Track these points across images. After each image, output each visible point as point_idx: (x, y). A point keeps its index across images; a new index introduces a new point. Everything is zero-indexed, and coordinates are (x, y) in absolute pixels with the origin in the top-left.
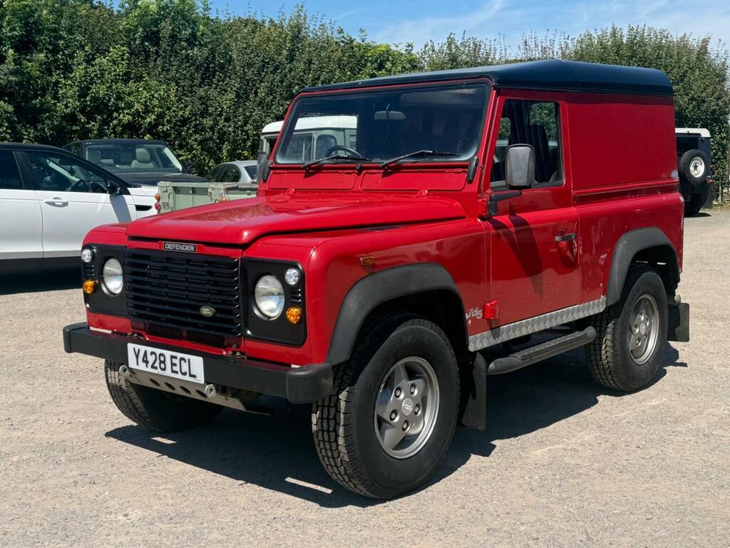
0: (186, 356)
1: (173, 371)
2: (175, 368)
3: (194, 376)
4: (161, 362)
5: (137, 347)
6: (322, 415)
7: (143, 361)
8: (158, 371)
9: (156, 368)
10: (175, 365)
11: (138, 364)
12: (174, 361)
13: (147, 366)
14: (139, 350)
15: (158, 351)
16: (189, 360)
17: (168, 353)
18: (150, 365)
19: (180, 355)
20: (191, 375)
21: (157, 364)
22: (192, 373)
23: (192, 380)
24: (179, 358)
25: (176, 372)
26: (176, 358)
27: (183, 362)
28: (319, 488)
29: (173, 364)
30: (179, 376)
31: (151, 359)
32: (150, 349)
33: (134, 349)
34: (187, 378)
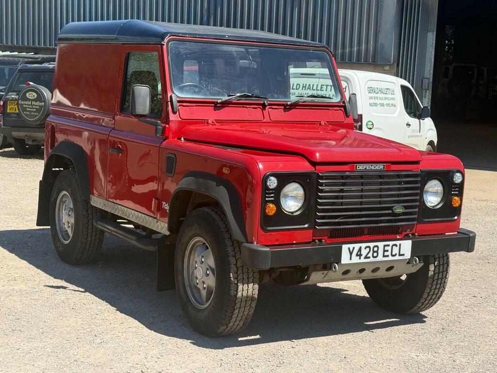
0: (397, 243)
1: (384, 256)
2: (386, 254)
3: (403, 255)
4: (374, 252)
5: (351, 246)
6: (439, 263)
7: (357, 255)
8: (372, 259)
9: (369, 258)
10: (387, 251)
11: (351, 259)
12: (386, 248)
13: (360, 258)
14: (354, 248)
15: (372, 245)
16: (400, 245)
17: (381, 244)
18: (362, 257)
19: (391, 243)
20: (400, 255)
21: (370, 255)
22: (401, 253)
23: (401, 258)
24: (391, 246)
25: (388, 256)
26: (389, 245)
27: (394, 247)
28: (388, 320)
29: (385, 251)
30: (390, 258)
31: (364, 252)
32: (364, 245)
33: (349, 248)
34: (397, 258)
